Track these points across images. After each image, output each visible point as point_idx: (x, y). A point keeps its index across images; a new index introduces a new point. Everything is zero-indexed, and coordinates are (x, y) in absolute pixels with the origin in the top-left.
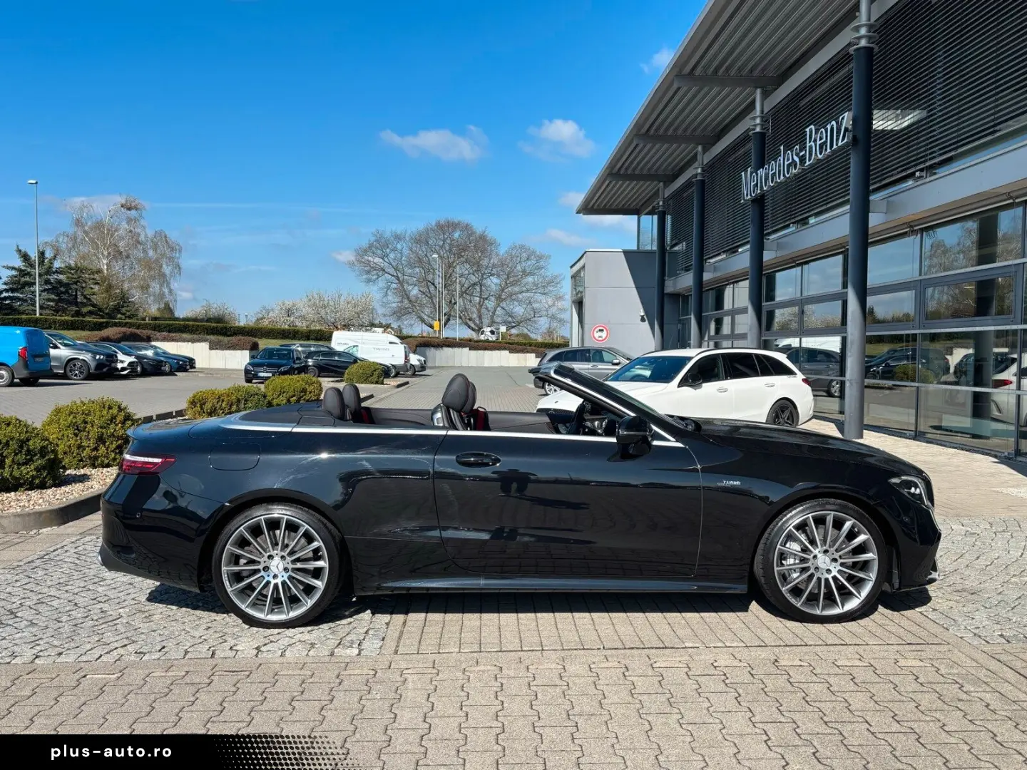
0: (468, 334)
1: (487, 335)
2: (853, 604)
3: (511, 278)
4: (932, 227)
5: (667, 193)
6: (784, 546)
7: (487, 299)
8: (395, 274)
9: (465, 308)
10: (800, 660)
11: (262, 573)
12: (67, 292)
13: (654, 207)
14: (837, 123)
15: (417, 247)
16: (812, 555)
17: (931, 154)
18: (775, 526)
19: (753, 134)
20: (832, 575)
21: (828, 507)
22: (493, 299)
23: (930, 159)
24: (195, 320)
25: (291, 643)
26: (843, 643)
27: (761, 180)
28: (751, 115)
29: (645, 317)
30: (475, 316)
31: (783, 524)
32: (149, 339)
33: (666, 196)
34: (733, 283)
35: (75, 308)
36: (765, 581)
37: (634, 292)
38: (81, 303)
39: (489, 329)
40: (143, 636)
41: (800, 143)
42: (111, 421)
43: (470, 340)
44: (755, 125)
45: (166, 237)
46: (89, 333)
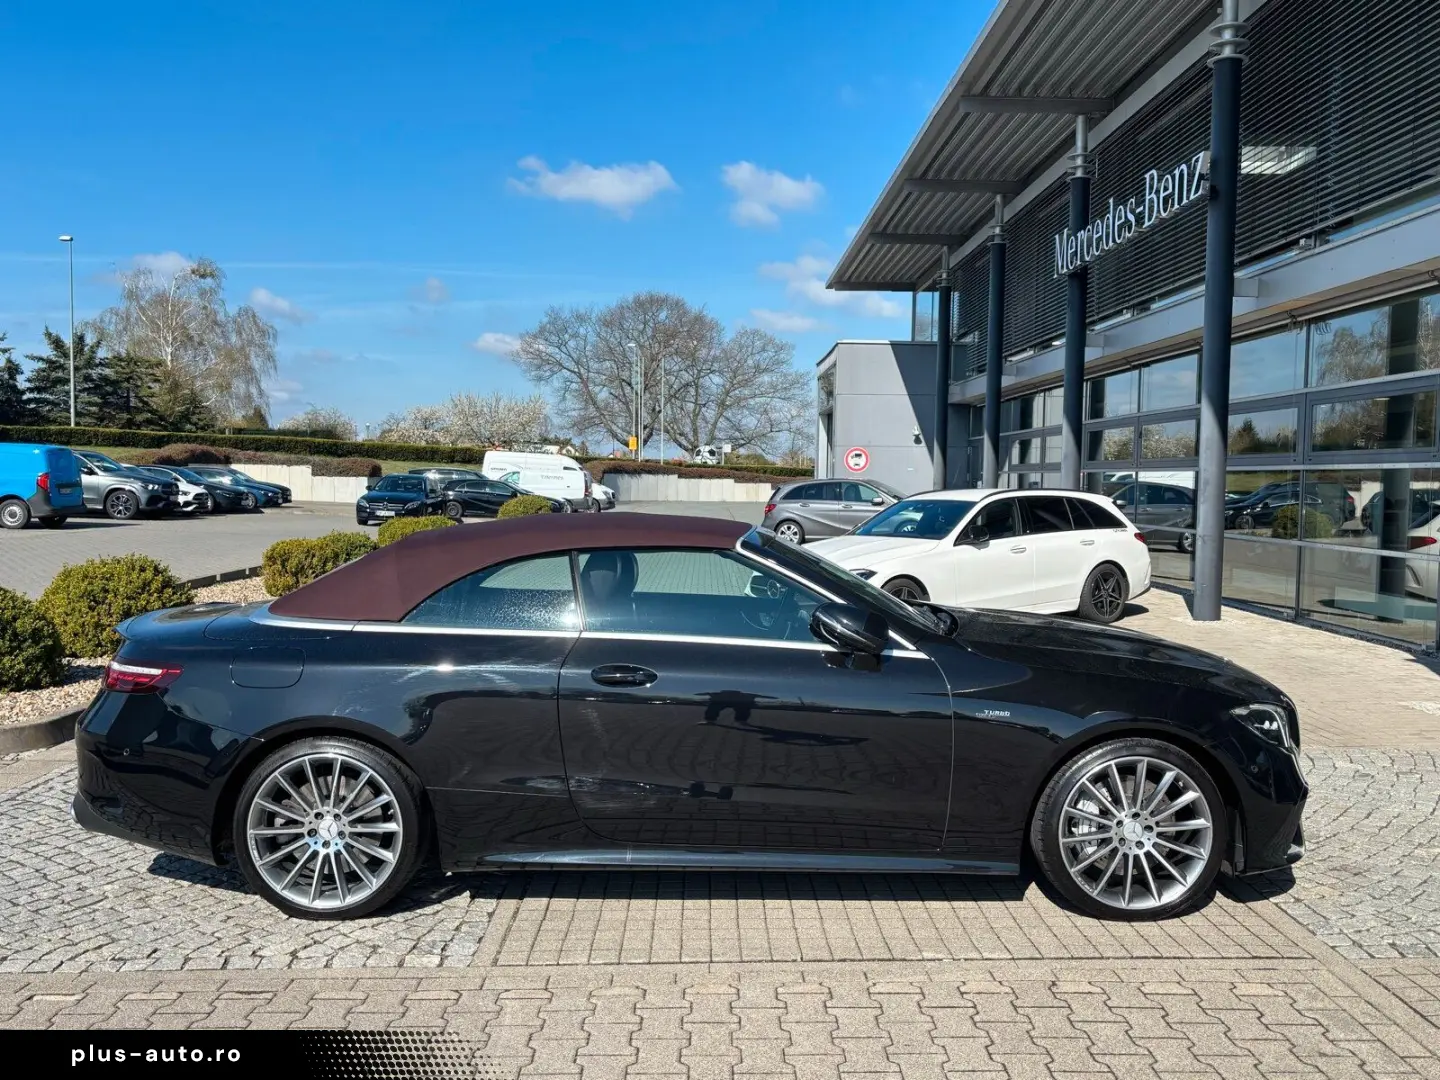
0: (677, 454)
1: (705, 456)
2: (1174, 894)
3: (740, 377)
4: (1323, 318)
5: (955, 260)
6: (1075, 807)
7: (704, 405)
8: (576, 370)
9: (675, 419)
10: (1090, 983)
11: (307, 839)
12: (114, 393)
13: (934, 281)
14: (1189, 167)
15: (606, 332)
16: (1115, 821)
17: (1321, 213)
18: (1060, 778)
19: (1072, 180)
20: (1145, 850)
21: (1139, 750)
22: (713, 405)
23: (1321, 220)
24: (296, 433)
25: (344, 945)
26: (1157, 954)
27: (1082, 246)
28: (1070, 154)
29: (921, 437)
30: (687, 430)
31: (1073, 774)
32: (227, 461)
33: (951, 266)
34: (1045, 391)
35: (125, 416)
36: (1046, 857)
37: (907, 399)
38: (135, 408)
39: (708, 448)
40: (130, 932)
41: (1136, 195)
42: (143, 589)
43: (680, 464)
44: (1076, 168)
45: (254, 316)
46: (143, 450)
